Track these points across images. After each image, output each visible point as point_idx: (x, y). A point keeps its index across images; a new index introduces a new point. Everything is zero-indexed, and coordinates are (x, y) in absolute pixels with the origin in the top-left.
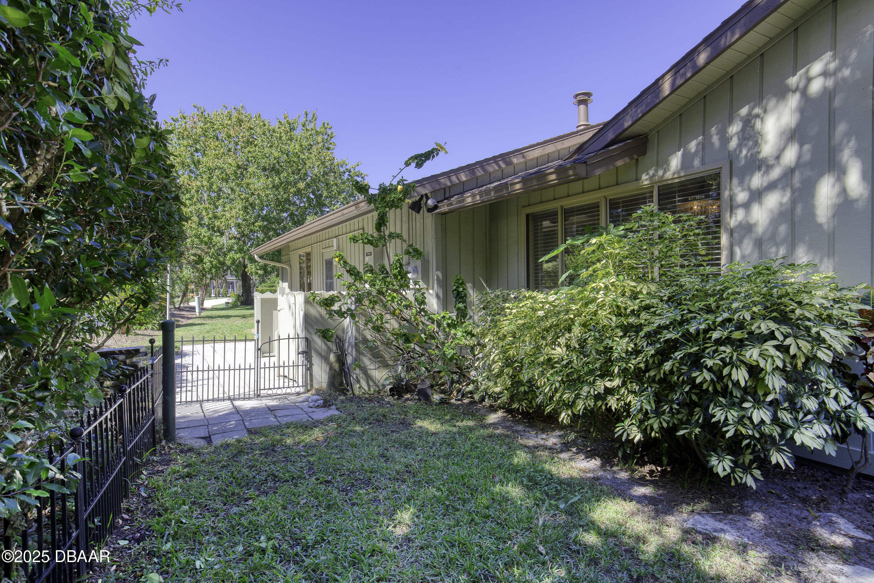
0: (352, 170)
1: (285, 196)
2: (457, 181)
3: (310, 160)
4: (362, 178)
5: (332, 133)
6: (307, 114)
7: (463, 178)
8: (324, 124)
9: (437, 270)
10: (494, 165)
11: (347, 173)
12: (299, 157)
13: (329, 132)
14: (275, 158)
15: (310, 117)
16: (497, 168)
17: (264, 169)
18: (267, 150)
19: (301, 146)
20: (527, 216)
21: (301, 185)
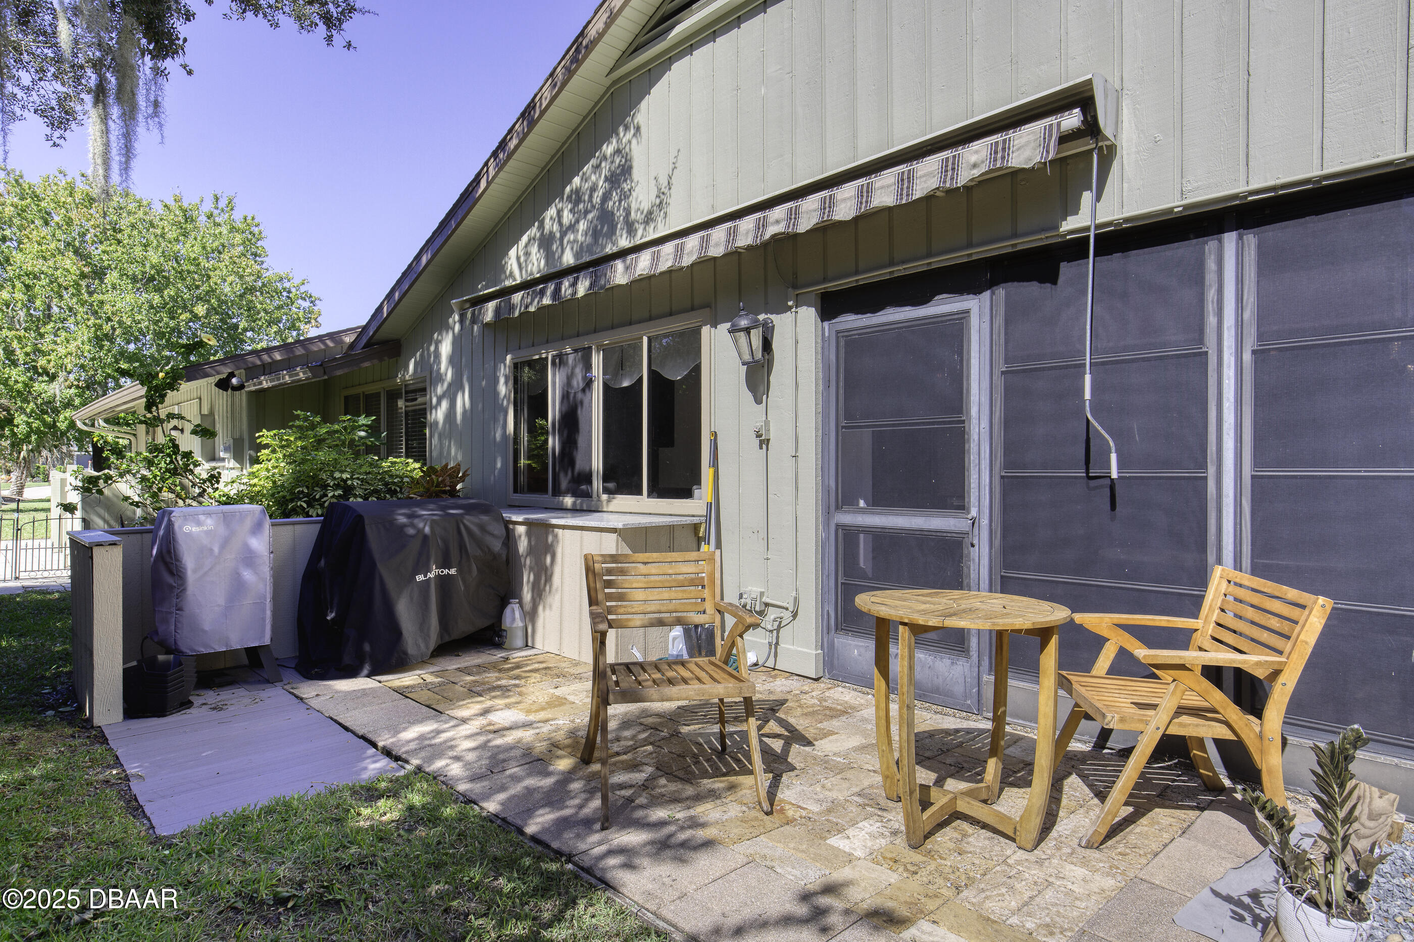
0: (293, 290)
1: (172, 324)
2: (269, 360)
3: (217, 272)
4: (312, 302)
5: (260, 233)
6: (217, 199)
7: (278, 356)
8: (245, 219)
9: (250, 449)
10: (319, 344)
11: (285, 294)
12: (199, 264)
13: (256, 230)
14: (152, 267)
15: (222, 204)
16: (323, 347)
17: (134, 279)
18: (138, 251)
19: (204, 248)
20: (346, 398)
21: (200, 310)
